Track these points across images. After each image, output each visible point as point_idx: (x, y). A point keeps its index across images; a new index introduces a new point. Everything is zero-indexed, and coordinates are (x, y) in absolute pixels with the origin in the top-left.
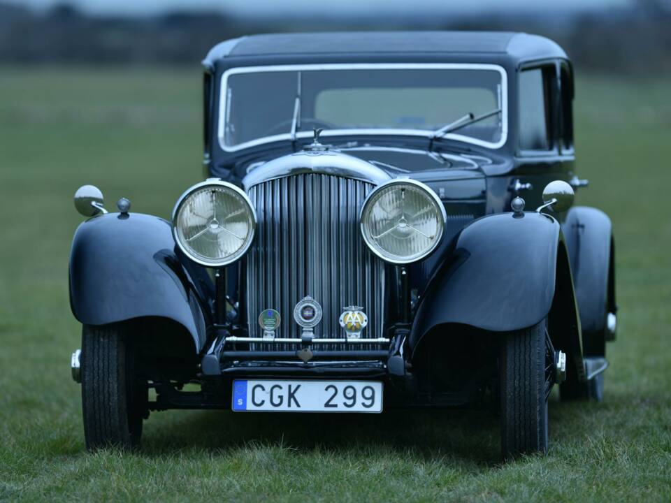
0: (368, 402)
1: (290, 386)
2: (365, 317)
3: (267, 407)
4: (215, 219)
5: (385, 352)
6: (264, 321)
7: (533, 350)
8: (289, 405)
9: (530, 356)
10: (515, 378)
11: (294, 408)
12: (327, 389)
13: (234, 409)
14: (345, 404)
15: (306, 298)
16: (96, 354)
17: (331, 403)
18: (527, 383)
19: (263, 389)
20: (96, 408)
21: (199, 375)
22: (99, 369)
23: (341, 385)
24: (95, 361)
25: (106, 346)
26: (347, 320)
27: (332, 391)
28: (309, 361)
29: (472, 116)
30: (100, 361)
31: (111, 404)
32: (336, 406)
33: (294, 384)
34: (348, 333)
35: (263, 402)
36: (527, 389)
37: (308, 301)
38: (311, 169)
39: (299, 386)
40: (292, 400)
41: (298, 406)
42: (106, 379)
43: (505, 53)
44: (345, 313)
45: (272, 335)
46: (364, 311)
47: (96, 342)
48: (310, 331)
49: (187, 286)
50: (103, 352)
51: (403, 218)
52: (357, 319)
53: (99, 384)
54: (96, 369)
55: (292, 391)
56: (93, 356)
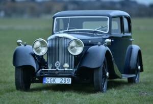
0: (68, 82)
3: (49, 83)
11: (54, 83)
12: (61, 79)
13: (43, 83)
19: (49, 79)
29: (102, 27)
32: (62, 82)
33: (55, 78)
34: (65, 68)
45: (51, 69)
46: (68, 64)
49: (35, 59)
52: (67, 66)
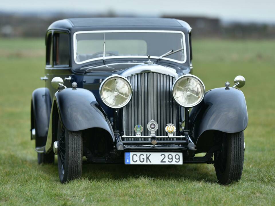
0: (178, 161)
1: (147, 155)
2: (175, 128)
3: (138, 163)
4: (116, 90)
5: (184, 141)
6: (136, 129)
7: (241, 140)
8: (147, 162)
9: (240, 143)
10: (235, 150)
11: (149, 163)
12: (161, 156)
13: (126, 163)
14: (169, 161)
15: (152, 121)
16: (73, 142)
17: (163, 161)
18: (239, 153)
19: (137, 156)
20: (73, 163)
21: (115, 150)
22: (74, 149)
23: (167, 154)
24: (73, 145)
25: (77, 139)
26: (168, 129)
27: (163, 156)
28: (155, 145)
29: (173, 51)
30: (75, 145)
31: (78, 162)
32: (165, 162)
33: (148, 154)
34: (169, 134)
35: (137, 161)
36: (239, 155)
37: (153, 122)
38: (150, 71)
39: (150, 155)
40: (148, 160)
41: (150, 162)
42: (77, 152)
43: (183, 26)
44: (167, 126)
45: (140, 135)
47: (73, 138)
48: (153, 133)
50: (76, 141)
51: (188, 90)
52: (172, 128)
53: (74, 154)
54: (74, 148)
55: (148, 157)
56: (72, 143)
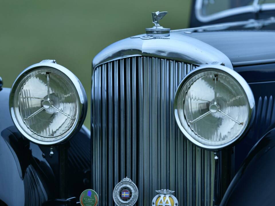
2: (176, 201)
4: (49, 100)
6: (84, 200)
26: (159, 203)
37: (126, 183)
44: (157, 196)
46: (175, 195)
52: (167, 202)
